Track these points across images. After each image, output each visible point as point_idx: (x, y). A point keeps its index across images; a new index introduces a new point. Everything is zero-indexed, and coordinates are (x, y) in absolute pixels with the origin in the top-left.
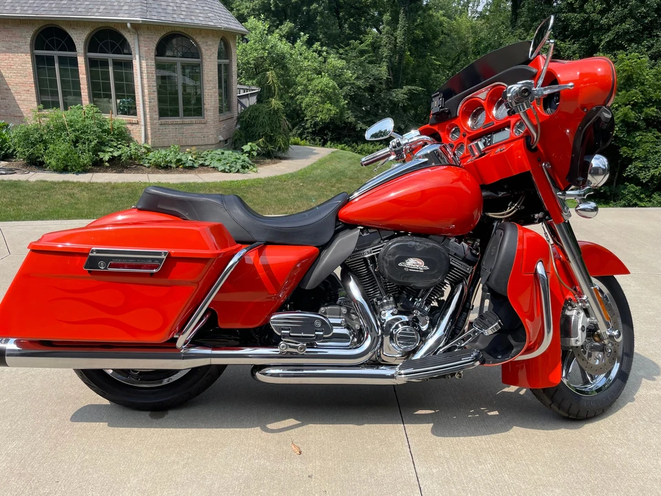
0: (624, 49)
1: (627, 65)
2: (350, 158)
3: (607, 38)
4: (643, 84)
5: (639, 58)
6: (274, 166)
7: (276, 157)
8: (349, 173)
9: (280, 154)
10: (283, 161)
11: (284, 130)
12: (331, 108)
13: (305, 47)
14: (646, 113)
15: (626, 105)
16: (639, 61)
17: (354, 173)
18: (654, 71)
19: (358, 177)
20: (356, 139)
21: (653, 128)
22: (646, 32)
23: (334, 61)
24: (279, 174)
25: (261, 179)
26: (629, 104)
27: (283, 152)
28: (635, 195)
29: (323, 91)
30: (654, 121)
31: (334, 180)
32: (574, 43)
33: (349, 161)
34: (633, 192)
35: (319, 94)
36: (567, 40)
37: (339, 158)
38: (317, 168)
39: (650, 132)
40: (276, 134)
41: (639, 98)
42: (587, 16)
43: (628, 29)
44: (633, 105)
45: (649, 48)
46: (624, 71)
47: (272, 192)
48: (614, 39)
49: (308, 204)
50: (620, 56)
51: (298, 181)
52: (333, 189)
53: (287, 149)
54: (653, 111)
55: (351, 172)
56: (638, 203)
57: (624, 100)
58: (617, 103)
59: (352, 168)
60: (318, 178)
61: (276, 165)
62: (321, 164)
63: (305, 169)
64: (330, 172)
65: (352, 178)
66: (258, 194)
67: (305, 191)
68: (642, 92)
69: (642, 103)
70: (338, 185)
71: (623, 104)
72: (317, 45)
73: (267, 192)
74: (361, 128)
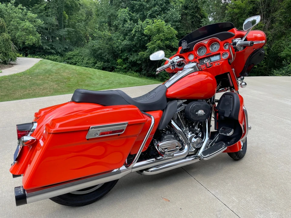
0: (156, 18)
1: (158, 24)
2: (51, 63)
3: (149, 13)
4: (163, 32)
5: (161, 22)
6: (10, 69)
7: (10, 64)
8: (54, 71)
9: (12, 62)
10: (15, 66)
11: (13, 49)
12: (33, 38)
13: (14, 6)
14: (166, 43)
15: (159, 40)
16: (162, 23)
17: (56, 71)
18: (167, 27)
19: (59, 73)
20: (43, 53)
21: (169, 49)
22: (163, 11)
23: (30, 14)
24: (16, 73)
25: (6, 76)
26: (160, 40)
27: (14, 61)
28: (165, 75)
29: (27, 29)
30: (168, 46)
31: (47, 75)
32: (137, 14)
33: (51, 65)
34: (164, 74)
35: (25, 31)
36: (135, 13)
37: (45, 63)
38: (36, 69)
39: (168, 50)
40: (8, 51)
41: (163, 38)
42: (141, 3)
43: (157, 10)
44: (161, 40)
45: (164, 18)
46: (157, 26)
47: (15, 82)
48: (152, 14)
49: (39, 88)
50: (155, 21)
51: (28, 76)
52: (49, 79)
53: (16, 60)
54: (168, 42)
55: (54, 70)
56: (166, 78)
57: (158, 38)
58: (156, 39)
59: (54, 68)
60: (39, 74)
61: (11, 68)
62: (37, 67)
63: (29, 69)
64: (44, 70)
65: (56, 73)
66: (8, 85)
67: (34, 81)
68: (164, 35)
69: (164, 39)
70: (50, 77)
71: (158, 40)
72: (20, 6)
73: (13, 83)
74: (46, 48)
